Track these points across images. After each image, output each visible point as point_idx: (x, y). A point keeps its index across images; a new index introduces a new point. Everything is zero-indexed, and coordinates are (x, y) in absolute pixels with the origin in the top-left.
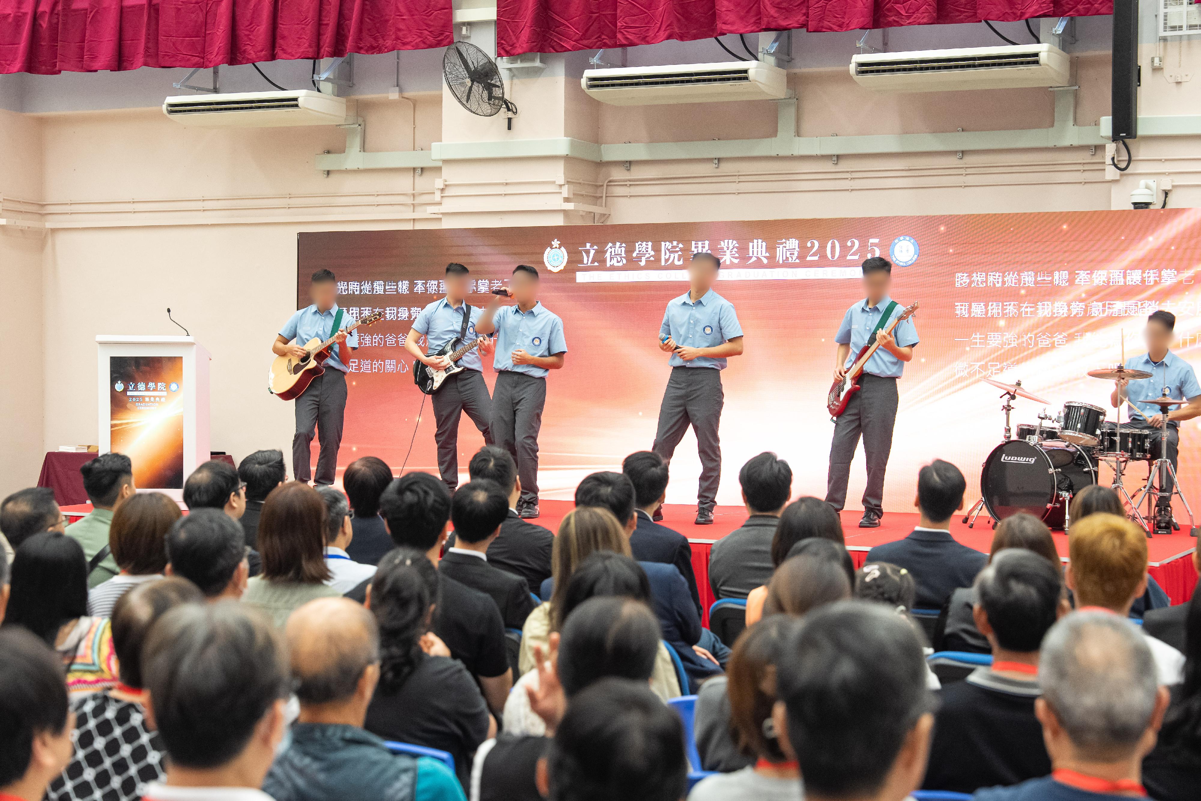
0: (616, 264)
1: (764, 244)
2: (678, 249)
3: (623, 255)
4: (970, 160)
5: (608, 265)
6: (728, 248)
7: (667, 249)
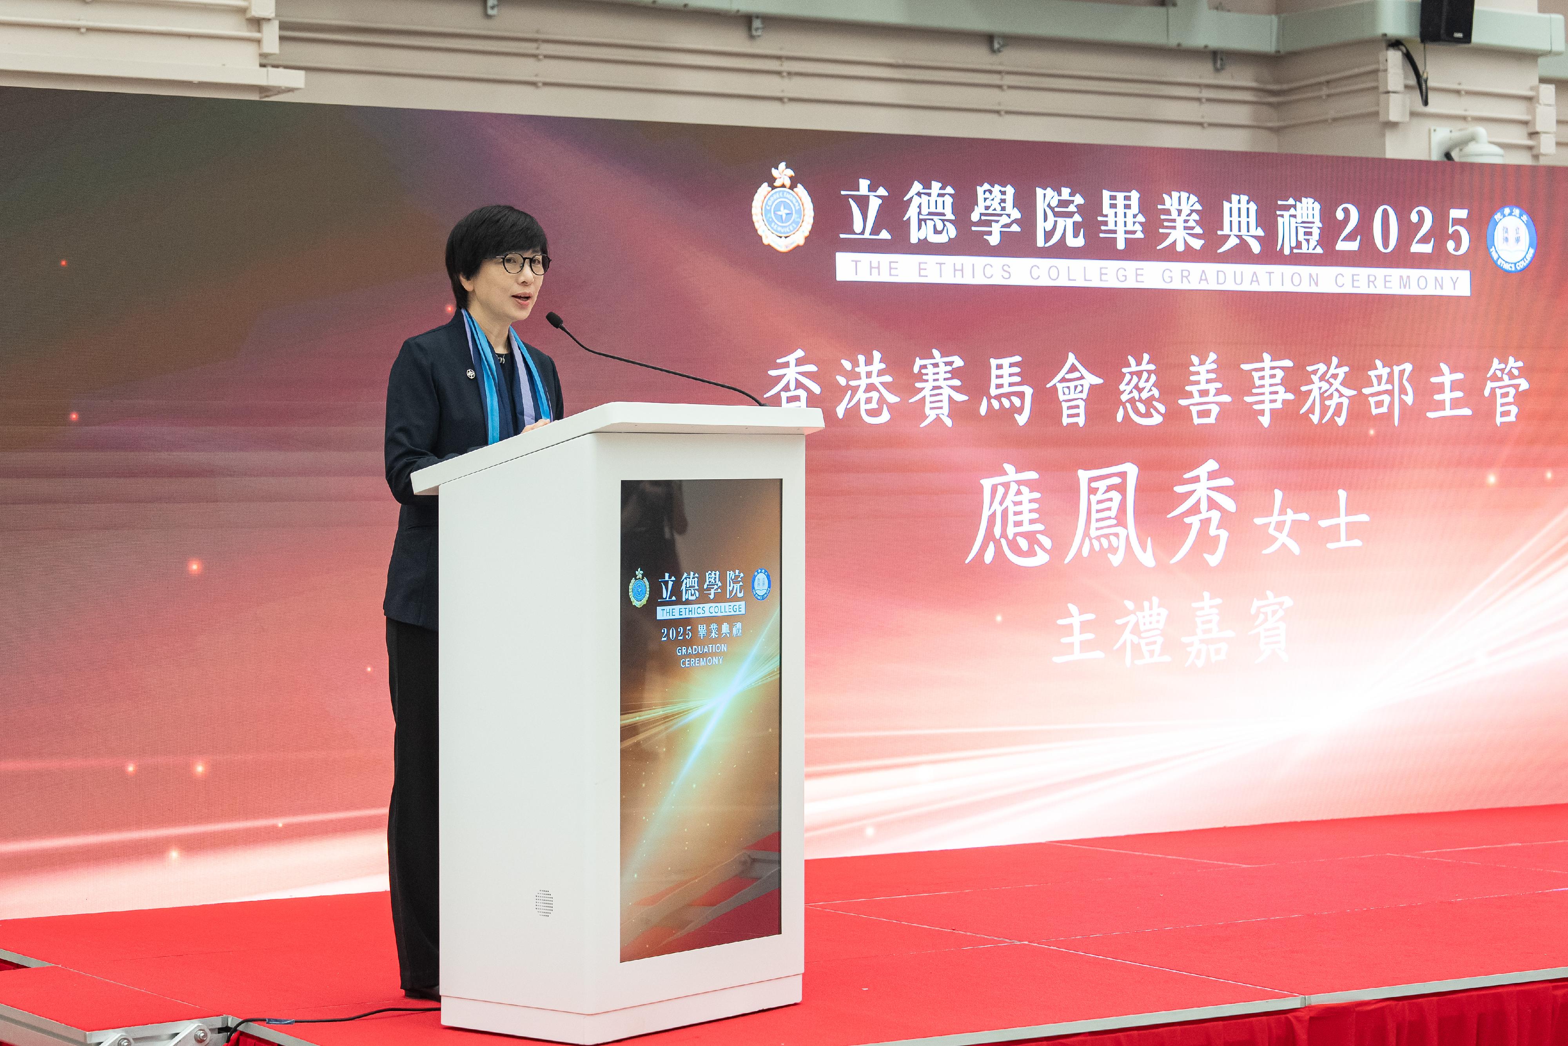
0: (934, 239)
1: (1253, 207)
2: (1072, 208)
3: (950, 216)
4: (1012, 58)
5: (914, 240)
6: (1180, 212)
7: (1049, 205)
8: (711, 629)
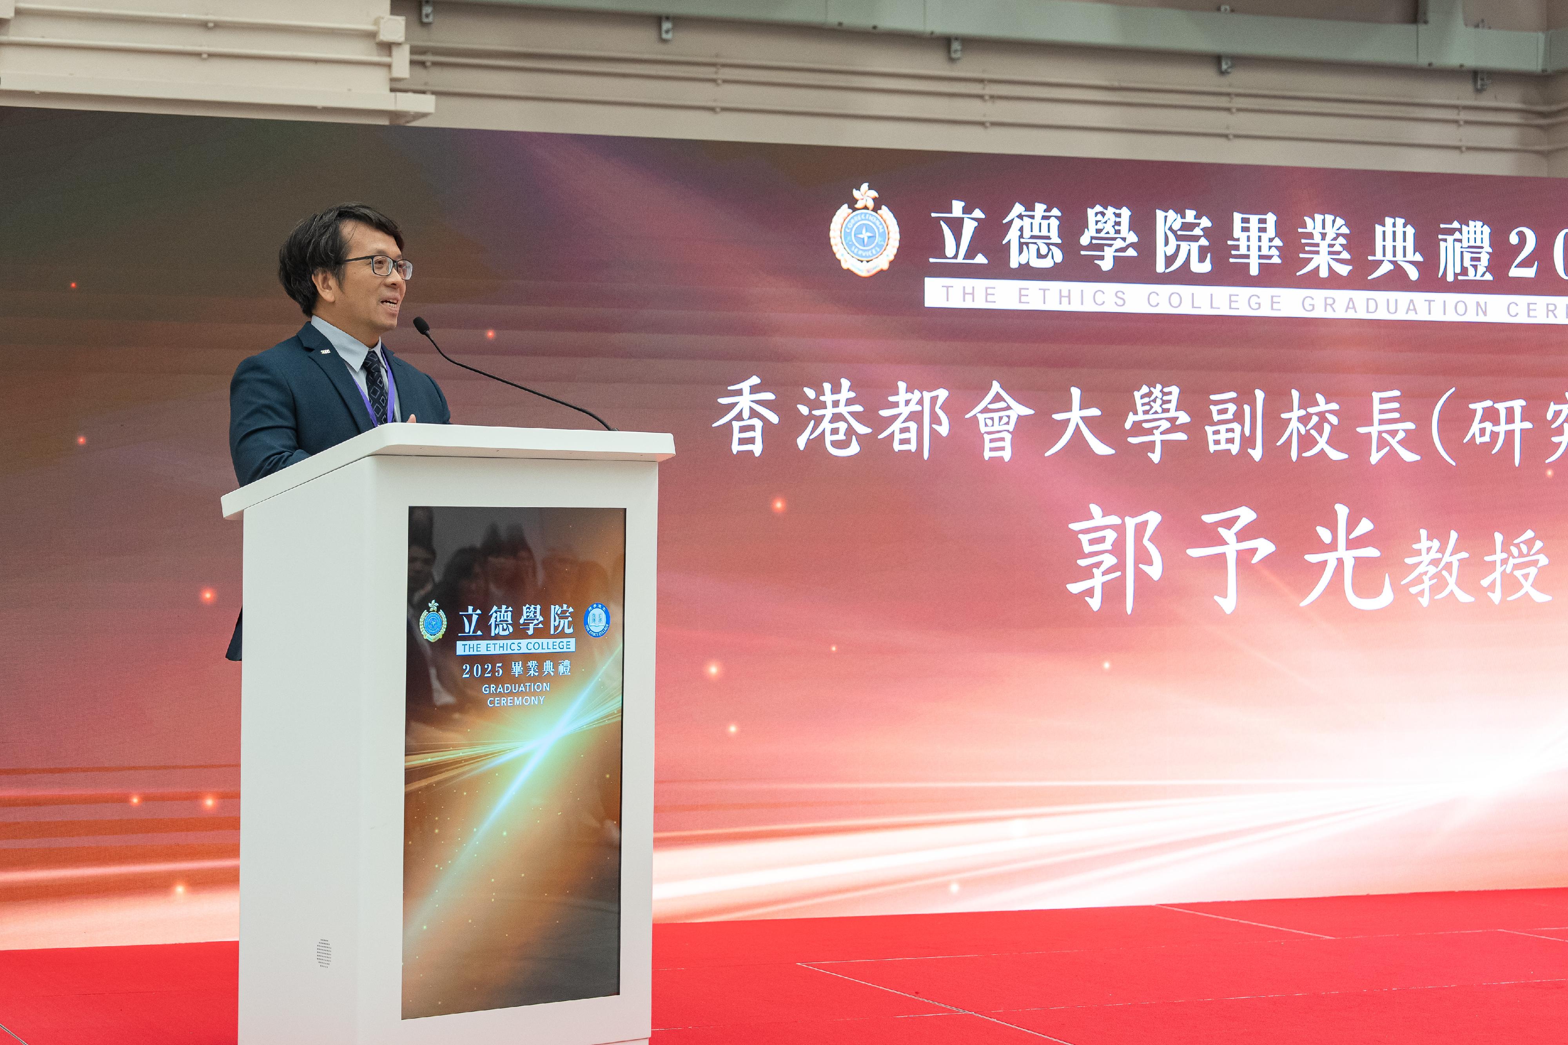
0: (1036, 263)
1: (1410, 231)
2: (1197, 231)
3: (1056, 239)
5: (1014, 264)
6: (1324, 236)
7: (1170, 229)
8: (529, 666)
